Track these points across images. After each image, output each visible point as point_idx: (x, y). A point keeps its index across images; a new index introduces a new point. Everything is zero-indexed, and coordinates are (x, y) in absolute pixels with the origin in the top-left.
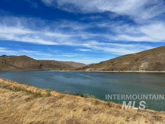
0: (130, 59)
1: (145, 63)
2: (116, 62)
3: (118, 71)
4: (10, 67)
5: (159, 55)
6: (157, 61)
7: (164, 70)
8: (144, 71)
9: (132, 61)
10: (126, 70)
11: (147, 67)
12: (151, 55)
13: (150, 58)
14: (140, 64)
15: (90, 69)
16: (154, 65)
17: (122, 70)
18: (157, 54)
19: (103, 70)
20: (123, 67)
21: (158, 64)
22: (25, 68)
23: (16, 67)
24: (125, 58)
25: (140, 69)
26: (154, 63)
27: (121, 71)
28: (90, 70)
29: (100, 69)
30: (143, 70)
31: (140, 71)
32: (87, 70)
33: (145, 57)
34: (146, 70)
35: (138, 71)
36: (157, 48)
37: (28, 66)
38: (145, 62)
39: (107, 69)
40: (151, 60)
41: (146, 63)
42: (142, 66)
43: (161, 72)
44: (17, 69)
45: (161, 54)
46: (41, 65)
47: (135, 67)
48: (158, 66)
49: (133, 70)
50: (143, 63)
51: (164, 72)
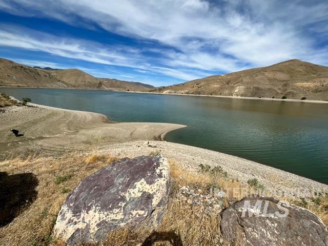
0: (219, 81)
2: (203, 83)
3: (206, 96)
4: (58, 83)
5: (257, 78)
6: (256, 85)
7: (265, 97)
8: (239, 97)
9: (223, 83)
10: (217, 94)
11: (242, 92)
12: (248, 77)
13: (247, 80)
14: (233, 88)
15: (169, 91)
16: (252, 90)
18: (255, 76)
19: (186, 93)
20: (212, 91)
21: (258, 89)
22: (79, 86)
23: (66, 84)
24: (212, 79)
25: (234, 94)
26: (252, 87)
27: (210, 96)
28: (169, 93)
29: (183, 91)
30: (238, 95)
31: (234, 97)
32: (164, 93)
33: (240, 79)
34: (242, 95)
35: (231, 97)
37: (83, 83)
38: (240, 85)
39: (191, 92)
40: (248, 83)
41: (242, 87)
42: (236, 91)
43: (262, 98)
44: (68, 86)
45: (260, 77)
46: (100, 84)
47: (227, 92)
48: (257, 91)
49: (225, 95)
50: (238, 87)
51: (266, 99)
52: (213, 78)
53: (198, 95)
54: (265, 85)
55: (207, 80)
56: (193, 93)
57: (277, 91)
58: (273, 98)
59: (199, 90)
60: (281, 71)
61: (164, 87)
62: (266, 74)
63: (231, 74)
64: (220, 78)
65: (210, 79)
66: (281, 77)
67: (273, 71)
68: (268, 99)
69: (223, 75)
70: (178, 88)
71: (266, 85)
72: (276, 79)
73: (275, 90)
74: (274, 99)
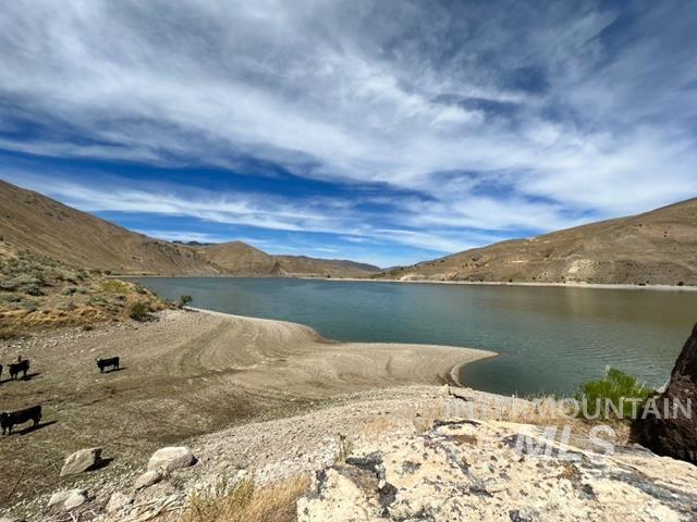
0: (524, 250)
1: (582, 261)
2: (486, 258)
3: (499, 283)
4: (206, 267)
5: (620, 240)
6: (622, 257)
7: (656, 283)
8: (584, 285)
9: (535, 255)
10: (524, 279)
11: (590, 272)
12: (595, 240)
13: (594, 247)
14: (562, 264)
15: (412, 275)
16: (613, 267)
17: (511, 281)
18: (612, 235)
19: (452, 279)
20: (512, 272)
21: (629, 264)
22: (239, 271)
23: (219, 268)
24: (509, 248)
25: (567, 278)
26: (612, 261)
27: (509, 284)
28: (413, 279)
29: (443, 276)
30: (579, 281)
31: (570, 284)
32: (402, 279)
33: (578, 244)
34: (590, 280)
35: (562, 284)
36: (597, 223)
37: (248, 265)
38: (579, 258)
39: (462, 277)
40: (598, 253)
41: (586, 262)
42: (573, 270)
43: (648, 286)
44: (221, 272)
45: (626, 237)
46: (277, 265)
47: (549, 273)
48: (628, 270)
49: (546, 280)
50: (575, 262)
51: (658, 287)
52: (509, 245)
53: (479, 283)
54: (650, 256)
55: (496, 251)
56: (467, 279)
57: (685, 269)
58: (681, 284)
59: (481, 271)
60: (680, 222)
61: (402, 268)
62: (643, 230)
63: (551, 235)
64: (526, 244)
65: (502, 247)
66: (685, 235)
67: (659, 223)
68: (667, 287)
69: (531, 239)
70: (431, 268)
71: (650, 254)
72: (675, 241)
73: (679, 266)
74: (684, 288)
